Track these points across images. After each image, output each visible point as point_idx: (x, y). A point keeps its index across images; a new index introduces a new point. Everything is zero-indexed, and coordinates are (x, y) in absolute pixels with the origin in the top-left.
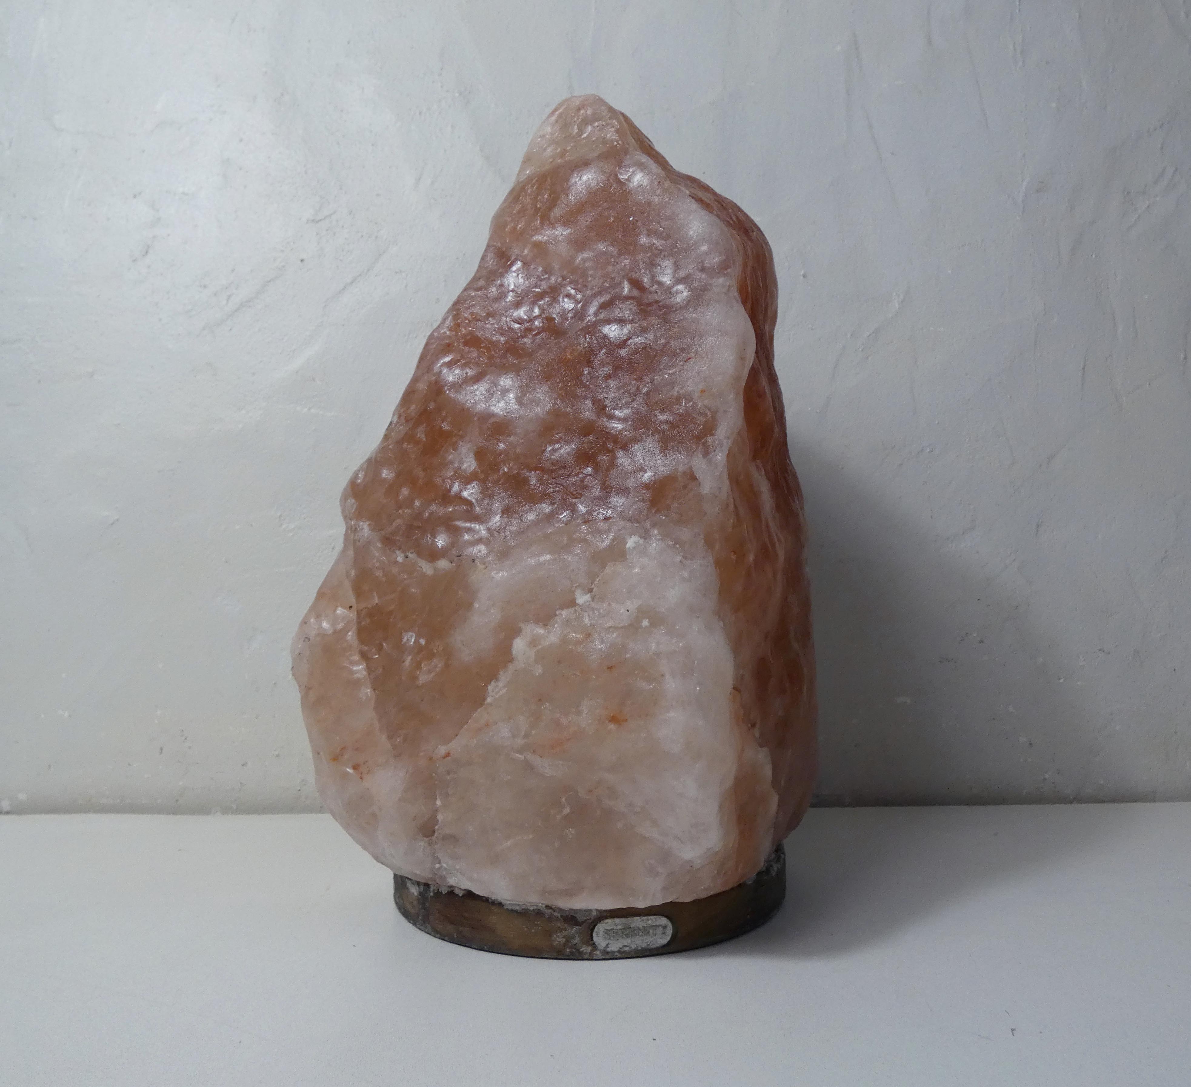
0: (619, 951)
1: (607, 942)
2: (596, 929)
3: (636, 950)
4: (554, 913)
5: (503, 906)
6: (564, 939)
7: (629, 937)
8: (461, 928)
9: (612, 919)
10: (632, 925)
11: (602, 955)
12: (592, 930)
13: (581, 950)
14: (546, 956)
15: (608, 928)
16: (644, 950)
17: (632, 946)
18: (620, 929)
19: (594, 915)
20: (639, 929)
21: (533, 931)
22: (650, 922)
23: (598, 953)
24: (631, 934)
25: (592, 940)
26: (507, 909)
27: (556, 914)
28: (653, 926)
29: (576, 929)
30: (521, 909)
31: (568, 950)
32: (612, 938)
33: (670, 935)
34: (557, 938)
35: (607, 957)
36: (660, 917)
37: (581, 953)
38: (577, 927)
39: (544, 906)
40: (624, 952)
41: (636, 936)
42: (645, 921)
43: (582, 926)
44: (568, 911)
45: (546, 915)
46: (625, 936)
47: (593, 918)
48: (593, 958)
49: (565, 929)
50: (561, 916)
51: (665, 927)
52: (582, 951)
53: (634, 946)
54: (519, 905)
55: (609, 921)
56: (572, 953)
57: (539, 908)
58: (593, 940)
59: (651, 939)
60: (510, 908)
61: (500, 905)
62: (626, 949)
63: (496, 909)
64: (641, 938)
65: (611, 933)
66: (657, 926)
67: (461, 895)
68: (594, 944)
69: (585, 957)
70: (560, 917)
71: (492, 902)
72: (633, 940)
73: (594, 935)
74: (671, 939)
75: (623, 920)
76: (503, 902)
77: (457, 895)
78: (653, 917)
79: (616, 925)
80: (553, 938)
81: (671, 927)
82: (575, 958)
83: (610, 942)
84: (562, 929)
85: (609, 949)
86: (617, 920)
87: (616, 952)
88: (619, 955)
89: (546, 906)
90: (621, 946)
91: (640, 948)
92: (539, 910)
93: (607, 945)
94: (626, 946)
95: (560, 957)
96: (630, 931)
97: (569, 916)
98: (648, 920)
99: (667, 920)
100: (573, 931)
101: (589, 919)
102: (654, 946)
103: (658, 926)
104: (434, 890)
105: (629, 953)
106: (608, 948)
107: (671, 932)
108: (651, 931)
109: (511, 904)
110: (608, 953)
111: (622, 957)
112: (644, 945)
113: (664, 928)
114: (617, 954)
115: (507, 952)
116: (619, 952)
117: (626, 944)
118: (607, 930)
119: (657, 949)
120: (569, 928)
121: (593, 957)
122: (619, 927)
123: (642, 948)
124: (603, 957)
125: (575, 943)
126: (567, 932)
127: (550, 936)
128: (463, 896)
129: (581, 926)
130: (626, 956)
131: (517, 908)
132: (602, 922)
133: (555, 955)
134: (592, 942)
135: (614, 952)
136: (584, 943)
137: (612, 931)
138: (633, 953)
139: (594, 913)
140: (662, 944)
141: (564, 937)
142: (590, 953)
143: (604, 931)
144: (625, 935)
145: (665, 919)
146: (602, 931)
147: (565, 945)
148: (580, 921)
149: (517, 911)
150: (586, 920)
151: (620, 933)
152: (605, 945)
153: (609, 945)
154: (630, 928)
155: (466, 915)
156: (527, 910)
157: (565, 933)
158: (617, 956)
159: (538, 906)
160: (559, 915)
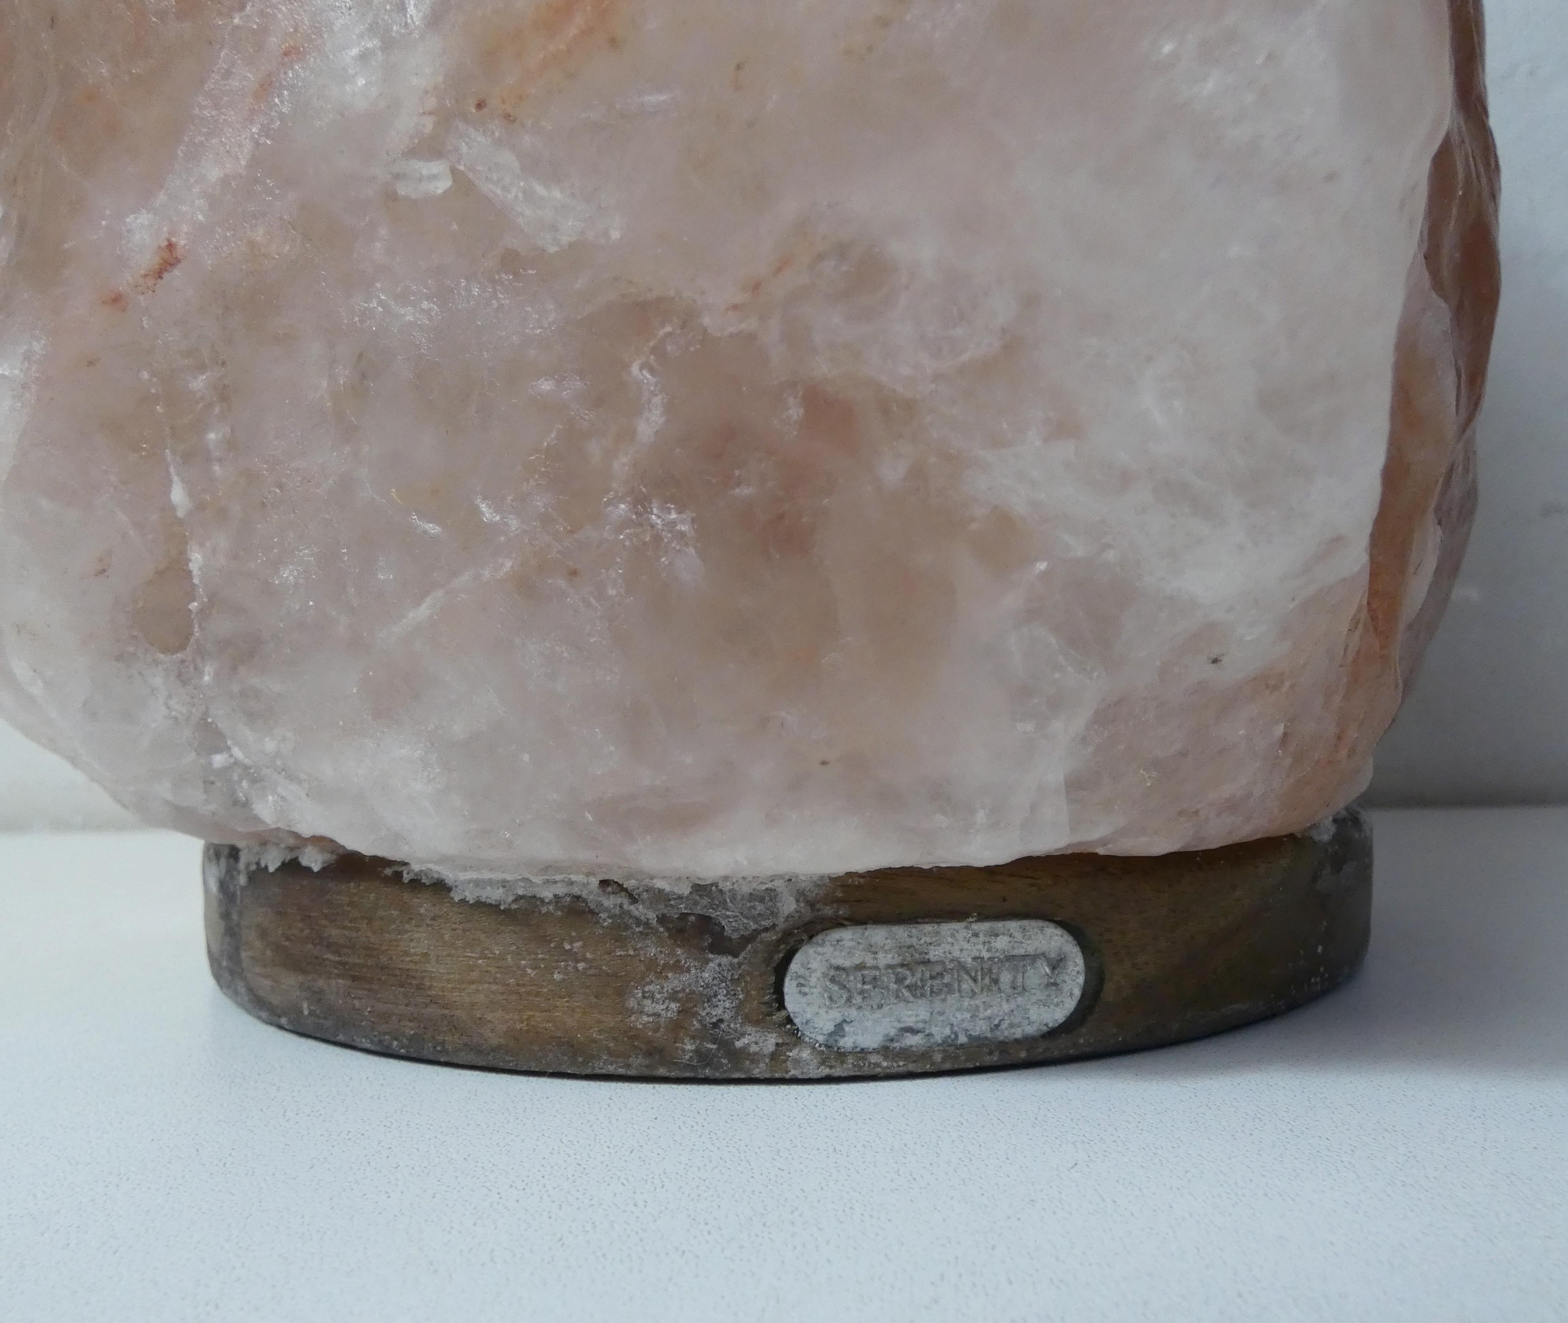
0: (886, 1048)
1: (836, 1015)
2: (795, 966)
3: (950, 1046)
4: (632, 908)
5: (450, 889)
6: (674, 1006)
7: (923, 995)
8: (321, 983)
9: (859, 930)
10: (934, 954)
11: (823, 1062)
12: (781, 970)
13: (739, 1044)
14: (611, 1069)
15: (840, 962)
16: (978, 1043)
17: (934, 1030)
18: (889, 967)
19: (786, 913)
20: (961, 967)
21: (557, 976)
22: (1001, 943)
23: (806, 1054)
24: (932, 987)
25: (782, 1006)
26: (463, 901)
27: (638, 910)
28: (1010, 958)
29: (720, 965)
30: (510, 899)
31: (689, 1047)
32: (858, 1000)
33: (1077, 993)
34: (648, 1002)
35: (838, 1072)
36: (1041, 923)
37: (737, 1056)
38: (725, 960)
39: (594, 882)
40: (905, 1054)
41: (951, 991)
42: (982, 938)
43: (743, 955)
44: (687, 897)
45: (603, 915)
46: (907, 994)
47: (782, 925)
48: (787, 1076)
49: (677, 968)
50: (662, 919)
51: (1057, 964)
52: (744, 1050)
53: (940, 1032)
54: (504, 884)
55: (847, 935)
56: (703, 1057)
57: (576, 890)
58: (784, 1008)
59: (1006, 1007)
60: (471, 898)
61: (440, 887)
62: (913, 1041)
63: (424, 906)
64: (966, 1003)
65: (854, 982)
66: (1024, 957)
67: (316, 869)
68: (789, 1020)
69: (756, 1073)
70: (654, 922)
71: (412, 881)
72: (938, 1005)
73: (789, 987)
74: (1077, 1010)
75: (901, 932)
76: (449, 875)
77: (308, 870)
78: (1013, 925)
79: (872, 949)
80: (632, 1003)
81: (1080, 960)
82: (717, 1075)
83: (853, 1013)
84: (666, 967)
85: (846, 1043)
86: (878, 935)
87: (875, 1051)
88: (885, 1064)
89: (604, 883)
90: (892, 1032)
91: (963, 1039)
92: (578, 898)
93: (839, 1029)
94: (913, 1031)
95: (662, 1071)
96: (927, 975)
97: (692, 918)
98: (997, 935)
99: (1067, 937)
100: (706, 975)
101: (766, 930)
102: (1018, 1033)
103: (1033, 958)
104: (248, 865)
105: (925, 1055)
106: (844, 1036)
107: (1081, 979)
108: (1006, 978)
109: (478, 883)
110: (841, 1055)
111: (894, 1070)
112: (980, 1028)
113: (1054, 968)
114: (874, 1059)
115: (462, 1058)
116: (885, 1050)
117: (910, 1022)
118: (838, 968)
119: (1028, 1041)
120: (691, 963)
121: (787, 1072)
122: (884, 959)
123: (970, 1037)
124: (825, 1071)
125: (714, 1020)
126: (685, 977)
127: (622, 993)
128: (324, 870)
129: (736, 956)
130: (911, 1067)
131: (494, 895)
132: (819, 938)
133: (638, 1063)
134: (783, 1013)
135: (863, 1053)
136: (748, 1020)
137: (859, 974)
138: (938, 1057)
139: (788, 906)
140: (1046, 1025)
141: (673, 996)
142: (773, 1056)
143: (825, 975)
144: (908, 987)
145: (1059, 931)
146: (818, 974)
147: (677, 1026)
148: (735, 936)
149: (497, 906)
150: (757, 932)
151: (889, 980)
152: (830, 1027)
153: (847, 1028)
154: (929, 961)
155: (334, 933)
156: (534, 900)
157: (675, 982)
158: (877, 1065)
159: (571, 883)
160: (652, 916)
